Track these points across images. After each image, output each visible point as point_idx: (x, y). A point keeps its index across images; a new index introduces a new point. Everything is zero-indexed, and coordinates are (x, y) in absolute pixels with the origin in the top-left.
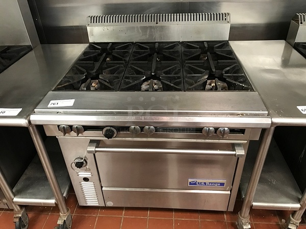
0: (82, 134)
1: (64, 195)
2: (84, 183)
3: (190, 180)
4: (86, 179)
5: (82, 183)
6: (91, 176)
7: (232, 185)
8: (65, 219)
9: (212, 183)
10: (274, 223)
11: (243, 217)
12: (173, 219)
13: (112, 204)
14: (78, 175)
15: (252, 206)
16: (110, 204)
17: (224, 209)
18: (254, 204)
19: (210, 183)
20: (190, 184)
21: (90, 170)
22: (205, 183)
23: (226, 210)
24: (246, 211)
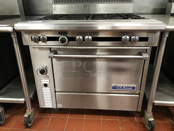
0: (46, 43)
1: (31, 96)
2: (44, 88)
3: (113, 85)
4: (46, 85)
5: (43, 88)
6: (49, 82)
7: (140, 90)
8: (30, 114)
9: (127, 87)
10: (168, 122)
11: (148, 113)
12: (101, 119)
13: (62, 106)
14: (41, 82)
15: (154, 103)
16: (60, 106)
17: (135, 110)
18: (156, 102)
19: (126, 87)
20: (113, 88)
21: (49, 77)
22: (122, 87)
23: (136, 111)
24: (150, 108)
